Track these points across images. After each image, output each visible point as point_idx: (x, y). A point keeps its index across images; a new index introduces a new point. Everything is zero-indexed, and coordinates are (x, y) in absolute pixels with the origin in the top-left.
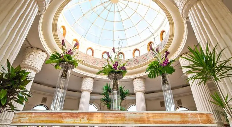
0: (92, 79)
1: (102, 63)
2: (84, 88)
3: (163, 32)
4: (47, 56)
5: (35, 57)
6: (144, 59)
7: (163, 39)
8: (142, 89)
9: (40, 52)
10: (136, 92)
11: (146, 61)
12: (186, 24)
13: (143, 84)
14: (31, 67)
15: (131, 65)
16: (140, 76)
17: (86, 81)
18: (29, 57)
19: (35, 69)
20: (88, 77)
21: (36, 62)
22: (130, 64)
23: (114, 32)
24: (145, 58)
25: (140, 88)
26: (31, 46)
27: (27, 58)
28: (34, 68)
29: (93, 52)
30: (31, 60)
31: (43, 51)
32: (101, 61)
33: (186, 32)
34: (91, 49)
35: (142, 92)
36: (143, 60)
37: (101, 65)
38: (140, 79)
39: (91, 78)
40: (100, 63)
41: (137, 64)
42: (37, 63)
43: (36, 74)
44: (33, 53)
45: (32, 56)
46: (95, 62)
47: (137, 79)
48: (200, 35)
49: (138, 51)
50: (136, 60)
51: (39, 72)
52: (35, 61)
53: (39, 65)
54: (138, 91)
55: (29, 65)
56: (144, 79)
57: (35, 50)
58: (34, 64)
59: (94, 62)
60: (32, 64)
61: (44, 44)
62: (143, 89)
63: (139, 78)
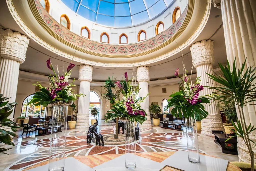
0: (90, 68)
1: (101, 48)
2: (82, 78)
3: (177, 9)
4: (30, 41)
5: (13, 43)
6: (150, 44)
7: (175, 21)
8: (146, 79)
9: (19, 36)
10: (140, 81)
11: (152, 47)
12: (209, 6)
13: (147, 73)
14: (11, 57)
15: (135, 51)
16: (145, 64)
17: (83, 69)
18: (5, 44)
19: (18, 60)
20: (86, 65)
21: (16, 50)
22: (134, 49)
23: (115, 4)
24: (152, 43)
25: (145, 78)
26: (4, 27)
27: (2, 44)
28: (15, 58)
29: (89, 33)
30: (8, 48)
31: (22, 34)
32: (100, 45)
33: (207, 16)
34: (86, 28)
35: (146, 81)
36: (150, 46)
37: (100, 50)
38: (144, 68)
39: (89, 66)
40: (99, 48)
41: (143, 50)
42: (18, 52)
43: (20, 65)
44: (8, 38)
45: (7, 42)
46: (93, 47)
47: (141, 68)
48: (231, 36)
49: (145, 34)
50: (141, 45)
51: (23, 62)
52: (15, 48)
53: (21, 53)
54: (142, 80)
55: (7, 55)
56: (149, 67)
57: (10, 33)
58: (14, 53)
59: (91, 47)
60: (11, 53)
61: (20, 25)
62: (148, 78)
63: (143, 66)
